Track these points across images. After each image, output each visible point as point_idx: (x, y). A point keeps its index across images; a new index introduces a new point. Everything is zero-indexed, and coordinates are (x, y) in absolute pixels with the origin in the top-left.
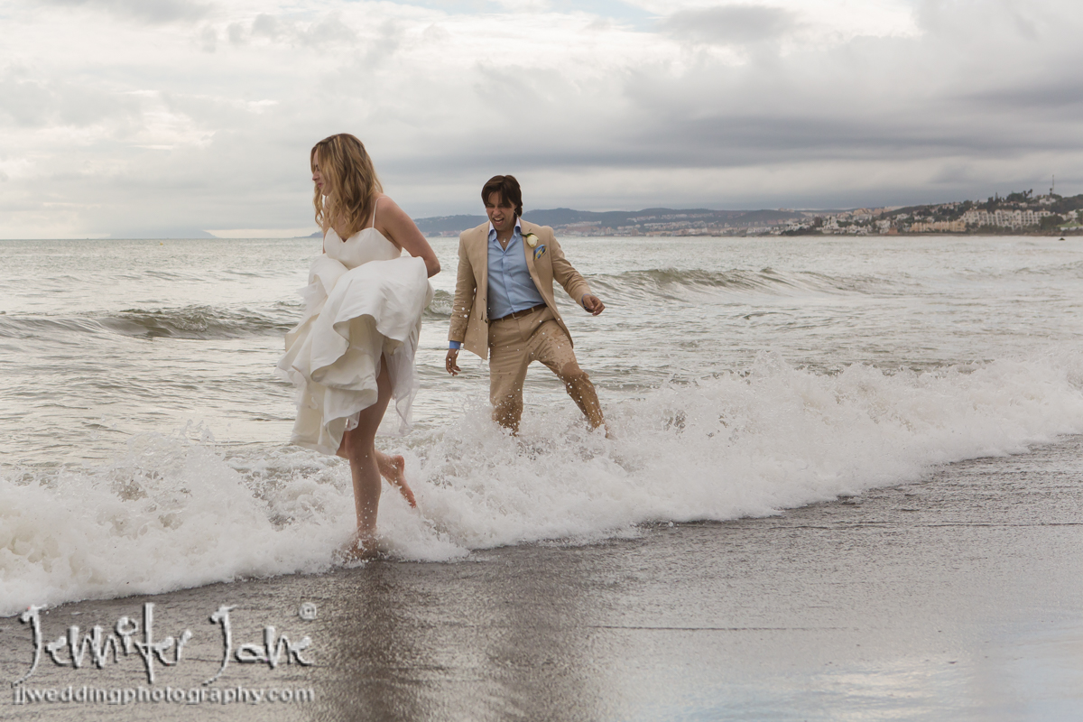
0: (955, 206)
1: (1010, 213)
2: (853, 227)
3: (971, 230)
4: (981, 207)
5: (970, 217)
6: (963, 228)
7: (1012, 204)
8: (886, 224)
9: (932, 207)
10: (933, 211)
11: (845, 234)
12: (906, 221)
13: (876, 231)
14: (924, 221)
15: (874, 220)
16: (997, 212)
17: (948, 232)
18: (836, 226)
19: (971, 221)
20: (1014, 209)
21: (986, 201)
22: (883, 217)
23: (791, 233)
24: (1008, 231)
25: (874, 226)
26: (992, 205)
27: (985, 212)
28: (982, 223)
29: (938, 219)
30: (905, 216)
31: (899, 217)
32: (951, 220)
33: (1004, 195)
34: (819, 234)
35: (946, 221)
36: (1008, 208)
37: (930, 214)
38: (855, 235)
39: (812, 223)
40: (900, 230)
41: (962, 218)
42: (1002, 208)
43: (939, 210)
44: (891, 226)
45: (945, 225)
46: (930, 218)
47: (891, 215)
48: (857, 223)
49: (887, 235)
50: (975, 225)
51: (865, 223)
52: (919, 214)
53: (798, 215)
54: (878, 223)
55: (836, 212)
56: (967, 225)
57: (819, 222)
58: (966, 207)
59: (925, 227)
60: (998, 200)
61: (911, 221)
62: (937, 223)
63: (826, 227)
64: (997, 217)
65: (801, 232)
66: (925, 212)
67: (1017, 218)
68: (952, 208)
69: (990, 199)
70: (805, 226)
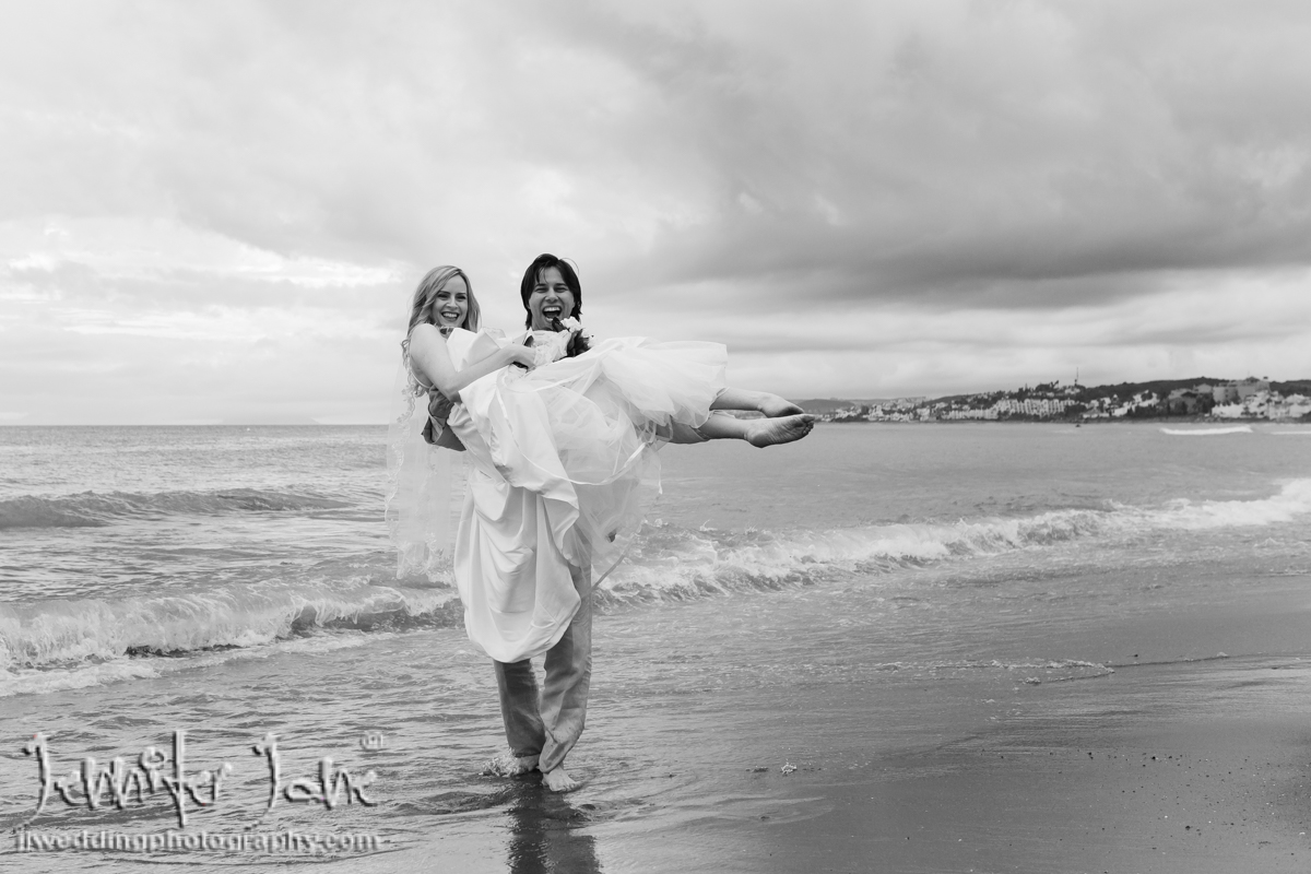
0: (989, 396)
1: (1038, 402)
2: (896, 414)
3: (1002, 417)
4: (1012, 396)
5: (1002, 406)
6: (995, 416)
7: (1040, 393)
8: (925, 412)
9: (968, 396)
10: (969, 400)
11: (889, 420)
12: (945, 409)
13: (917, 418)
14: (960, 409)
15: (915, 408)
16: (1027, 401)
17: (983, 420)
18: (881, 414)
19: (1002, 410)
20: (1042, 398)
21: (1017, 391)
22: (923, 405)
23: (840, 420)
24: (1036, 419)
25: (915, 414)
26: (1021, 395)
27: (1016, 401)
28: (1013, 411)
29: (973, 408)
30: (943, 405)
31: (938, 405)
32: (984, 408)
33: (1033, 385)
34: (866, 420)
35: (979, 408)
36: (1036, 397)
37: (966, 403)
38: (899, 422)
39: (859, 411)
40: (939, 417)
41: (995, 406)
42: (1031, 397)
43: (974, 400)
44: (930, 414)
45: (978, 413)
46: (966, 407)
47: (931, 404)
48: (900, 412)
49: (926, 422)
50: (1006, 413)
51: (908, 411)
52: (956, 403)
53: (846, 405)
54: (919, 411)
55: (882, 402)
56: (999, 413)
57: (866, 410)
58: (999, 396)
59: (961, 415)
60: (1028, 390)
61: (948, 409)
62: (972, 411)
63: (871, 416)
64: (1027, 405)
65: (849, 419)
66: (961, 401)
67: (1044, 407)
68: (986, 397)
69: (1021, 390)
70: (853, 414)
